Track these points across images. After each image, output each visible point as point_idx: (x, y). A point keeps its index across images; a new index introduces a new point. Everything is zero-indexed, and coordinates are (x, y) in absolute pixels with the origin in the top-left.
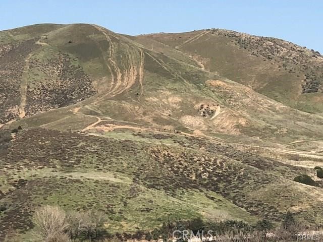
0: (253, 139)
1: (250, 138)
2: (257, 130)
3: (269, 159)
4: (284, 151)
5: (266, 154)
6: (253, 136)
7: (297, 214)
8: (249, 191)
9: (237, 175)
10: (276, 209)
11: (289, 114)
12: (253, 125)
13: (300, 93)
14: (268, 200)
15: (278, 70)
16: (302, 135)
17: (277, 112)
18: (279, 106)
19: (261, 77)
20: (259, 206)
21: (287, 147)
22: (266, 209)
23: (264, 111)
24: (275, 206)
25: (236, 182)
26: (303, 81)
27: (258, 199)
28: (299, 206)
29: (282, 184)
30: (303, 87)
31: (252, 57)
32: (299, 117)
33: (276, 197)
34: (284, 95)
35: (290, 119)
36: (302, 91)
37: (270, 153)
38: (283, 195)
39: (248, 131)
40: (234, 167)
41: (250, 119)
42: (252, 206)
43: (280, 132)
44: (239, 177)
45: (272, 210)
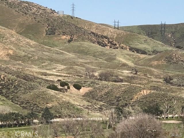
0: (18, 63)
1: (16, 62)
2: (20, 57)
3: (31, 75)
4: (38, 70)
5: (27, 72)
6: (17, 61)
7: (50, 108)
8: (21, 95)
9: (14, 85)
10: (37, 105)
11: (38, 48)
12: (18, 54)
13: (44, 35)
14: (33, 100)
15: (31, 21)
16: (47, 60)
17: (31, 47)
18: (32, 43)
19: (21, 25)
20: (28, 104)
21: (38, 68)
22: (32, 105)
23: (23, 45)
24: (37, 104)
25: (13, 89)
26: (46, 28)
27: (26, 99)
28: (51, 103)
29: (41, 90)
30: (46, 31)
31: (15, 13)
32: (45, 49)
33: (38, 98)
34: (35, 36)
35: (39, 50)
36: (45, 34)
37: (30, 71)
38: (41, 97)
39: (15, 58)
40: (12, 80)
41: (15, 50)
42: (23, 104)
43: (34, 58)
44: (14, 86)
45: (35, 106)
